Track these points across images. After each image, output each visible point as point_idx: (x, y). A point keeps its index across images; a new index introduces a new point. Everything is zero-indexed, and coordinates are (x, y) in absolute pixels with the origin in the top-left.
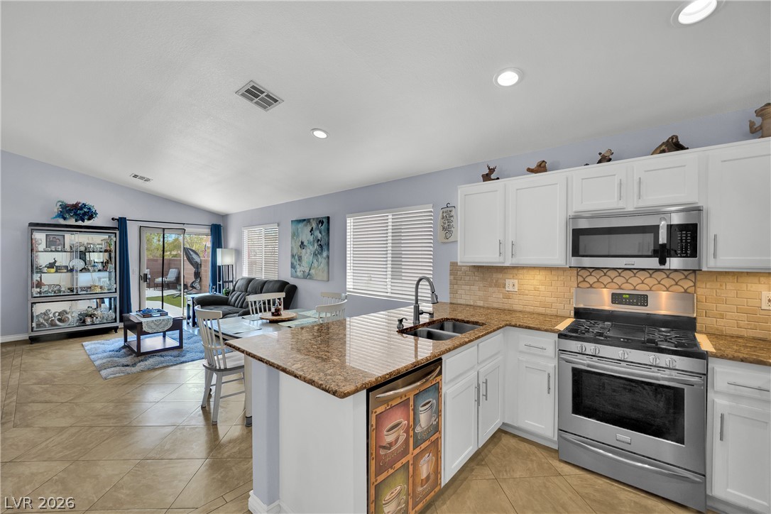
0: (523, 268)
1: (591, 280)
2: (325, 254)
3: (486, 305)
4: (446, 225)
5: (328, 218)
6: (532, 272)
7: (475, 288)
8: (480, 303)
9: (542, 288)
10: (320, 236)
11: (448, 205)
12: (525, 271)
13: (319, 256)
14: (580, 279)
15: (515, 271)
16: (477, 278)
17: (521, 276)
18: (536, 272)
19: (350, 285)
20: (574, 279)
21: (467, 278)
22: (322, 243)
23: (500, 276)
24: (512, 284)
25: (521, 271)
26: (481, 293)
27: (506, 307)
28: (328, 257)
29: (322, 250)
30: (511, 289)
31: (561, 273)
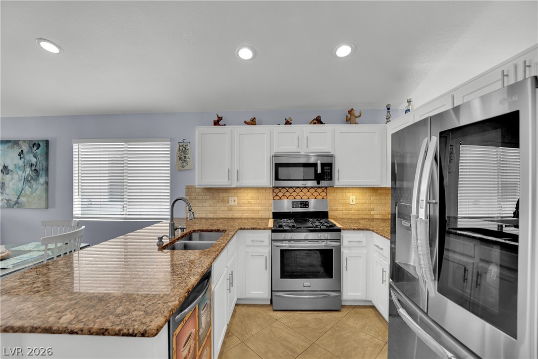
0: (241, 188)
1: (280, 194)
2: (42, 180)
3: (215, 217)
4: (182, 156)
5: (47, 142)
6: (247, 191)
7: (207, 204)
8: (211, 216)
9: (253, 201)
10: (34, 160)
11: (184, 141)
12: (242, 191)
13: (33, 182)
14: (275, 194)
15: (236, 191)
16: (208, 197)
17: (239, 194)
18: (249, 191)
19: (77, 210)
20: (271, 194)
21: (200, 198)
22: (37, 168)
23: (225, 195)
24: (233, 200)
25: (239, 191)
26: (211, 208)
27: (230, 216)
28: (47, 183)
29: (38, 176)
30: (233, 203)
31: (264, 191)
